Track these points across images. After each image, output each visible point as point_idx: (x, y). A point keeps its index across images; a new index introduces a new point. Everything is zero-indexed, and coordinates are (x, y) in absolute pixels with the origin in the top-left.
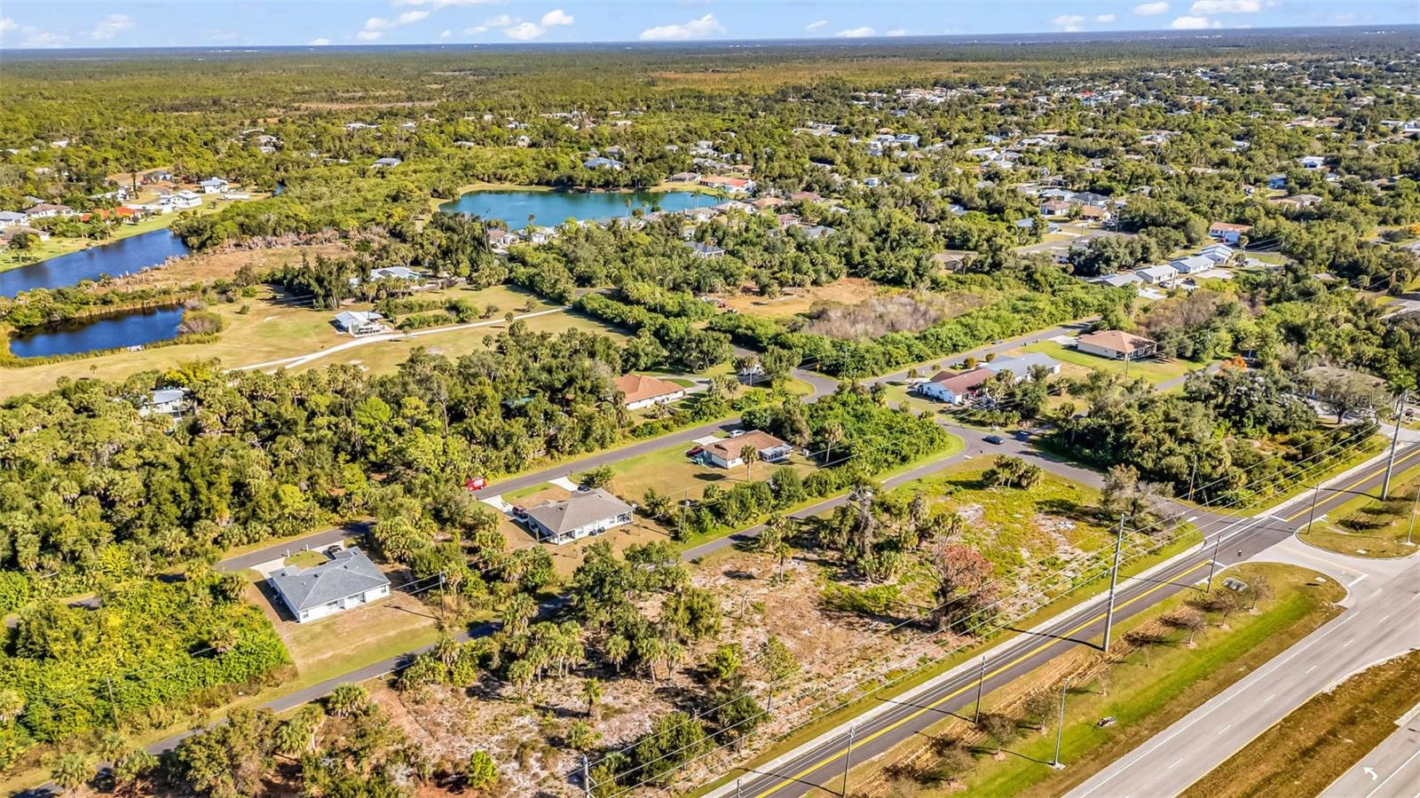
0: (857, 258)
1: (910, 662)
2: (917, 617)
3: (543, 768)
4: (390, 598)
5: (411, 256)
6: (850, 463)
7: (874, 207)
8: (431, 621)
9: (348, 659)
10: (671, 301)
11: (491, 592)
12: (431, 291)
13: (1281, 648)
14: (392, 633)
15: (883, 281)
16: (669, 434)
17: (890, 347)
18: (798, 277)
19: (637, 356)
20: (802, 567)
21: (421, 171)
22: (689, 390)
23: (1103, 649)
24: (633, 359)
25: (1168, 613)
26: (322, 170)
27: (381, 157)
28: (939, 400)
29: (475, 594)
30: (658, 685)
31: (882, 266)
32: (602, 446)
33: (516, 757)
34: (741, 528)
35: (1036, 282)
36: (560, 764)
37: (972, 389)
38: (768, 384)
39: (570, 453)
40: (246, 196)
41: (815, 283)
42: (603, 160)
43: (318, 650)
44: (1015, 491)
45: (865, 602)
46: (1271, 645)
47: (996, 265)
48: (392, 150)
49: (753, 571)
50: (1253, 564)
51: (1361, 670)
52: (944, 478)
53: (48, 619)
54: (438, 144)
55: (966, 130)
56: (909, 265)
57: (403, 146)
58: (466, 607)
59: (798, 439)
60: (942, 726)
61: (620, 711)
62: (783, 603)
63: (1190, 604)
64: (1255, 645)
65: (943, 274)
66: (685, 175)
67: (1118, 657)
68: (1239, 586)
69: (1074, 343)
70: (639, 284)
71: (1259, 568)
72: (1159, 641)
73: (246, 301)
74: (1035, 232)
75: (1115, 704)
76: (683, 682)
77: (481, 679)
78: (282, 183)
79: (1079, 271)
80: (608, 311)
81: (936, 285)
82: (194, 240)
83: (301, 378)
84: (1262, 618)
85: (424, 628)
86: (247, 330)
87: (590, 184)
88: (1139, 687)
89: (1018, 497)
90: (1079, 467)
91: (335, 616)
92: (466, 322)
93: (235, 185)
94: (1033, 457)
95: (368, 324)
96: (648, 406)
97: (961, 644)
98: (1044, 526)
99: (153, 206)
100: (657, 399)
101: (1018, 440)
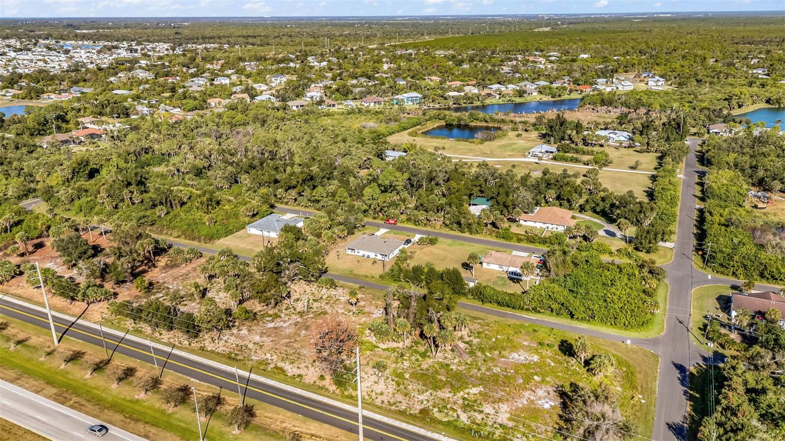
86: (501, 143)
89: (576, 373)
90: (691, 398)
91: (257, 235)
92: (588, 164)
93: (669, 83)
94: (678, 371)
95: (540, 152)
96: (539, 227)
97: (328, 386)
98: (533, 393)
99: (604, 86)
100: (549, 225)
101: (705, 359)
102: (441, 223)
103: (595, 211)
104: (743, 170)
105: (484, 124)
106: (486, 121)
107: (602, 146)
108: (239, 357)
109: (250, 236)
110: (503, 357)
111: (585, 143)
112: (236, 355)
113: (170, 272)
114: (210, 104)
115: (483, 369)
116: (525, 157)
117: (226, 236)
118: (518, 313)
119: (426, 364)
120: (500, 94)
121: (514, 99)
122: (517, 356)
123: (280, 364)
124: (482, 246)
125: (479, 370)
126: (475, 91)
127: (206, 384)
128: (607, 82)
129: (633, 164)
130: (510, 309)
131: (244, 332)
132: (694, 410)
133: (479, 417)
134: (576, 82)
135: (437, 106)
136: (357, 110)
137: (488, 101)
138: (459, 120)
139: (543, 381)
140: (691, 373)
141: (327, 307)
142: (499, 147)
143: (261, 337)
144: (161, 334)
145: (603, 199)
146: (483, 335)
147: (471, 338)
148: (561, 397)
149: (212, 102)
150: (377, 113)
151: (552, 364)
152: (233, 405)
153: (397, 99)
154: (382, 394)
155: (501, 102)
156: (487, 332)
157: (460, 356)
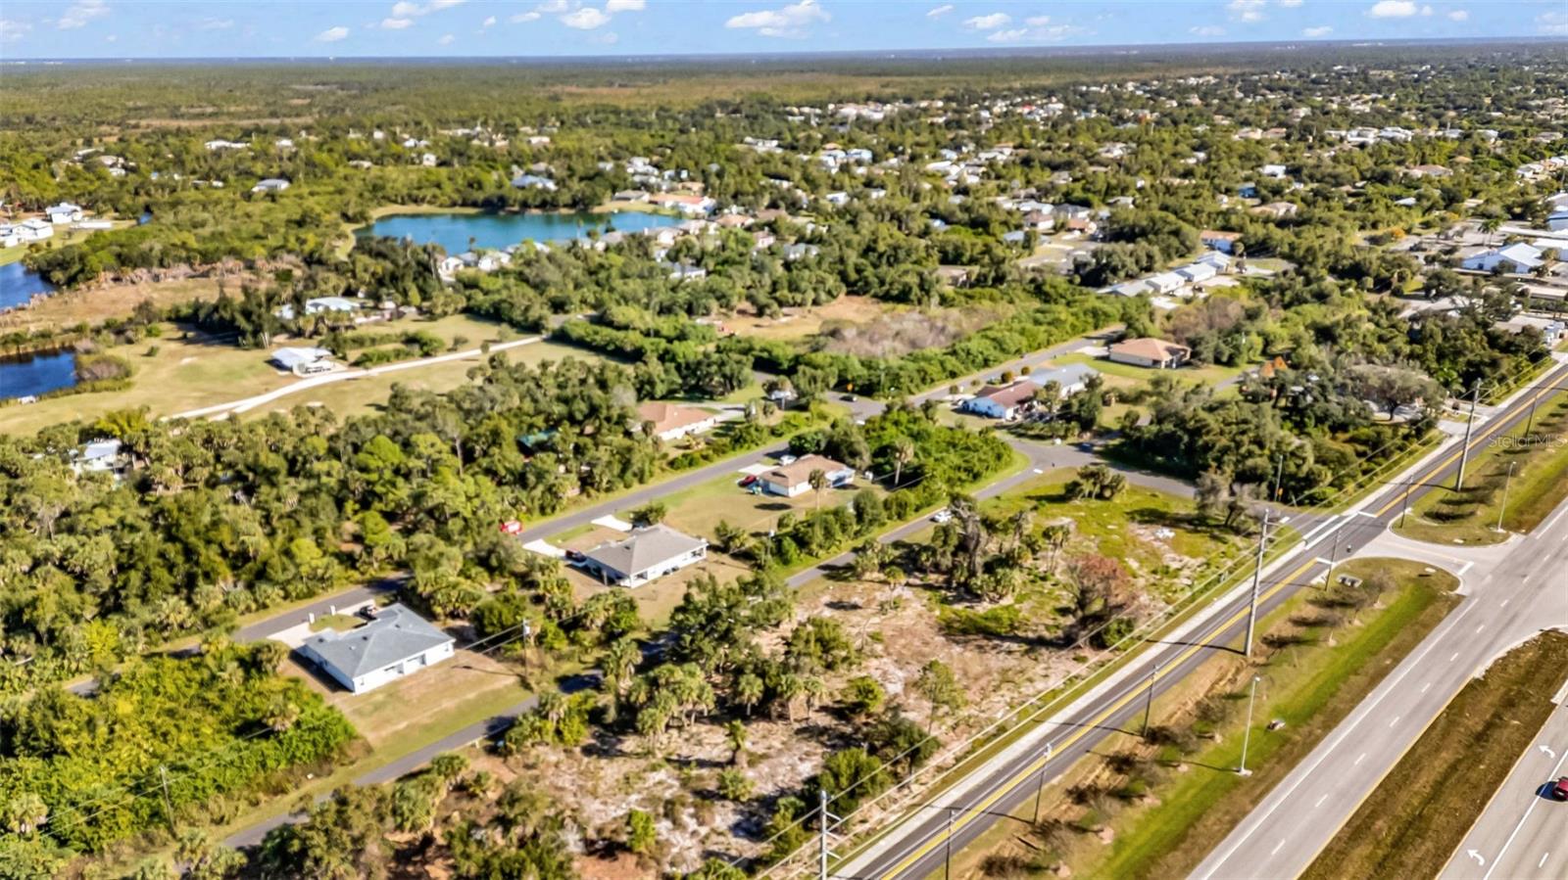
0: (853, 276)
1: (1055, 682)
2: (1047, 635)
3: (701, 824)
4: (455, 658)
5: (343, 286)
6: (925, 483)
7: (853, 223)
8: (512, 680)
9: (428, 728)
10: (665, 325)
11: (573, 641)
12: (377, 323)
13: (1418, 638)
14: (471, 696)
15: (886, 298)
16: (712, 465)
17: (922, 364)
18: (798, 297)
19: (651, 383)
20: (908, 593)
21: (318, 194)
22: (720, 418)
23: (1244, 653)
24: (647, 387)
25: (1295, 614)
26: (192, 194)
27: (262, 178)
28: (989, 416)
29: (556, 645)
30: (797, 726)
31: (882, 283)
32: (641, 481)
33: (666, 815)
34: (827, 558)
35: (1047, 294)
36: (718, 819)
37: (1021, 402)
38: (804, 408)
39: (608, 490)
40: (106, 224)
41: (815, 303)
42: (531, 179)
43: (388, 721)
44: (1099, 503)
45: (988, 624)
46: (1404, 635)
47: (999, 279)
48: (276, 170)
49: (856, 600)
50: (1360, 560)
51: (1502, 653)
52: (1022, 493)
53: (52, 708)
54: (331, 165)
55: (918, 144)
56: (912, 280)
57: (289, 167)
58: (549, 661)
59: (858, 462)
60: (1111, 742)
61: (764, 756)
62: (901, 632)
63: (1313, 602)
64: (1391, 638)
65: (949, 290)
66: (629, 193)
67: (1261, 660)
68: (1353, 582)
69: (1106, 354)
70: (623, 308)
71: (1367, 563)
72: (1297, 641)
73: (154, 342)
74: (1028, 244)
75: (1277, 706)
76: (824, 720)
77: (593, 736)
78: (148, 209)
79: (1086, 282)
80: (598, 338)
81: (944, 301)
82: (58, 275)
83: (264, 423)
84: (1387, 611)
85: (506, 687)
86: (163, 373)
87: (525, 205)
88: (1295, 687)
97: (1102, 658)
98: (1142, 536)
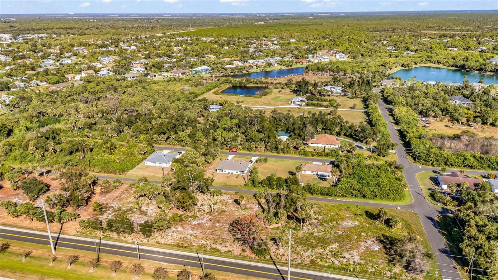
1: (225, 249)
4: (167, 167)
9: (137, 176)
14: (152, 175)
16: (312, 157)
20: (256, 209)
28: (437, 184)
33: (114, 211)
52: (368, 209)
60: (194, 269)
61: (145, 215)
62: (230, 214)
73: (286, 89)
85: (159, 177)
86: (274, 97)
89: (381, 229)
90: (443, 234)
91: (152, 166)
92: (327, 107)
93: (347, 56)
94: (430, 221)
95: (298, 101)
96: (320, 147)
97: (249, 255)
98: (365, 243)
99: (313, 60)
100: (326, 145)
101: (440, 213)
102: (264, 148)
103: (345, 135)
104: (411, 106)
105: (256, 85)
106: (257, 83)
107: (329, 96)
108: (185, 245)
109: (148, 167)
110: (340, 224)
111: (321, 95)
112: (182, 244)
113: (107, 196)
114: (68, 78)
115: (333, 232)
116: (290, 104)
117: (132, 169)
118: (334, 198)
119: (300, 234)
120: (256, 66)
121: (266, 69)
122: (346, 223)
123: (214, 246)
124: (293, 160)
125: (331, 234)
126: (240, 64)
127: (174, 265)
128: (313, 56)
129: (352, 106)
130: (328, 196)
131: (180, 229)
132: (448, 240)
133: (344, 260)
134: (296, 57)
135: (221, 74)
136: (173, 79)
137: (251, 71)
138: (241, 83)
139: (367, 235)
140: (437, 221)
141: (223, 207)
142: (272, 99)
143: (193, 231)
144: (125, 237)
145: (350, 128)
146: (322, 214)
147: (317, 216)
148: (382, 243)
149: (69, 76)
150: (187, 81)
151: (367, 225)
152: (197, 275)
153: (196, 71)
154: (283, 255)
155: (258, 70)
156: (323, 212)
157: (317, 227)
